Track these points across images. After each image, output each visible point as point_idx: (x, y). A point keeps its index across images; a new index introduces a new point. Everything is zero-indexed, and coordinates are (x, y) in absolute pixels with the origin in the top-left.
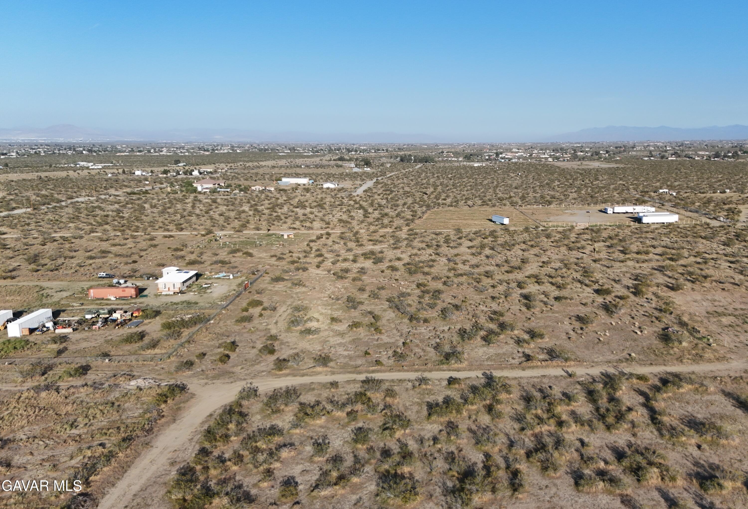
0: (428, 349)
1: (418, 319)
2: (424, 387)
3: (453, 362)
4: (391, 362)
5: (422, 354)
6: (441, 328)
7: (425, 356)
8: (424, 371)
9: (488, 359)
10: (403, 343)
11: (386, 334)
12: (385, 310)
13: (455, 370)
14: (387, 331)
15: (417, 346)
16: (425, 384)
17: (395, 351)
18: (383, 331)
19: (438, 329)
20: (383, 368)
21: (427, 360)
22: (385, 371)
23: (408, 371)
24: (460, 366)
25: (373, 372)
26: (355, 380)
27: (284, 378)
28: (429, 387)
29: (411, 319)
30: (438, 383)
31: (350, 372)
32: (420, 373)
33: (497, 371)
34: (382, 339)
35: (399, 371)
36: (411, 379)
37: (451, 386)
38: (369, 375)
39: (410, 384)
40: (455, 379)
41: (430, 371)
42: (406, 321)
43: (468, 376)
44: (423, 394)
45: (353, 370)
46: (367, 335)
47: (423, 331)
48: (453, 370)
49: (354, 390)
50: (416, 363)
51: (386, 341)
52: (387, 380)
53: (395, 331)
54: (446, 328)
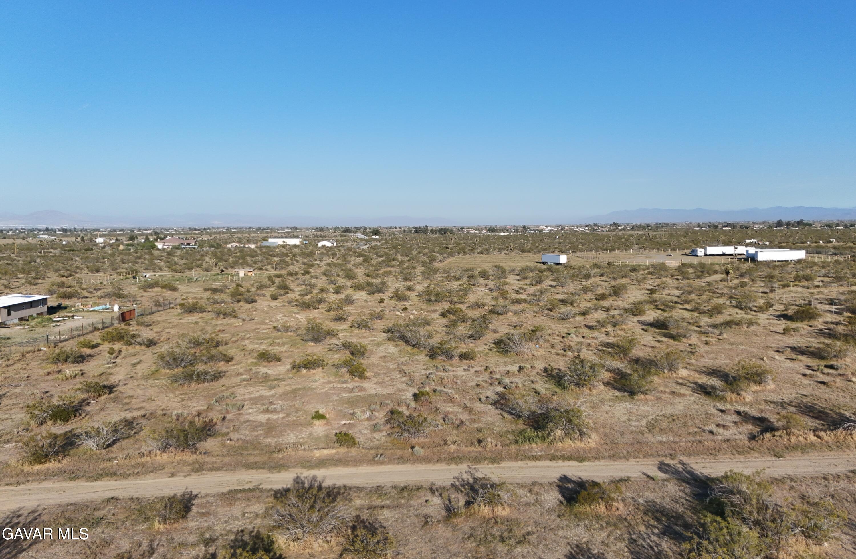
0: (479, 406)
1: (448, 354)
2: (486, 511)
3: (559, 432)
4: (381, 436)
5: (464, 417)
6: (502, 369)
7: (473, 421)
8: (477, 460)
9: (651, 427)
10: (415, 395)
11: (375, 380)
12: (378, 344)
13: (570, 458)
14: (377, 375)
15: (451, 400)
16: (490, 502)
17: (392, 412)
18: (368, 374)
19: (496, 370)
20: (354, 452)
21: (479, 430)
22: (356, 462)
23: (427, 460)
24: (579, 444)
25: (322, 463)
26: (257, 489)
27: (34, 485)
28: (502, 512)
29: (432, 354)
30: (530, 498)
31: (249, 466)
32: (464, 467)
33: (699, 459)
34: (362, 389)
35: (402, 460)
36: (439, 483)
37: (579, 508)
38: (306, 474)
39: (436, 500)
40: (581, 485)
41: (495, 460)
42: (422, 357)
43: (618, 475)
44: (483, 541)
45: (265, 458)
46: (330, 382)
47: (460, 372)
48: (563, 458)
49: (236, 525)
50: (450, 439)
51: (372, 392)
52: (360, 489)
53: (396, 375)
54: (514, 368)
